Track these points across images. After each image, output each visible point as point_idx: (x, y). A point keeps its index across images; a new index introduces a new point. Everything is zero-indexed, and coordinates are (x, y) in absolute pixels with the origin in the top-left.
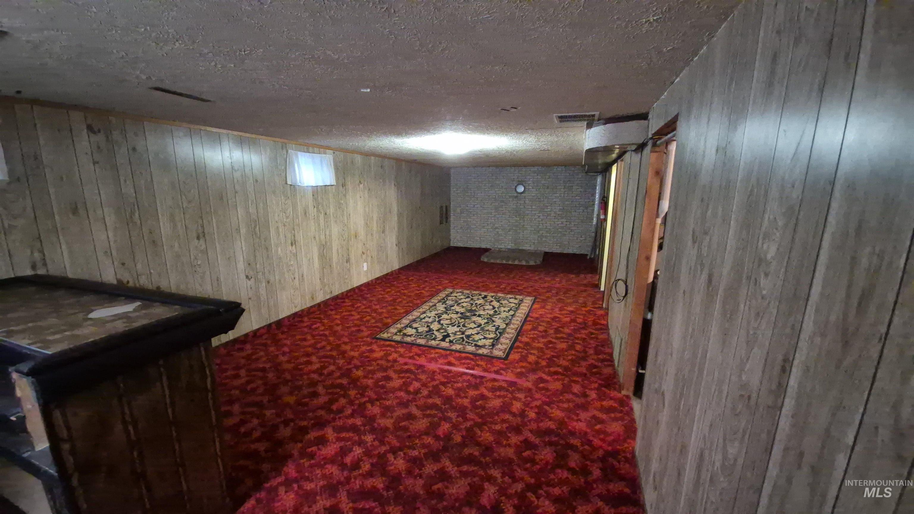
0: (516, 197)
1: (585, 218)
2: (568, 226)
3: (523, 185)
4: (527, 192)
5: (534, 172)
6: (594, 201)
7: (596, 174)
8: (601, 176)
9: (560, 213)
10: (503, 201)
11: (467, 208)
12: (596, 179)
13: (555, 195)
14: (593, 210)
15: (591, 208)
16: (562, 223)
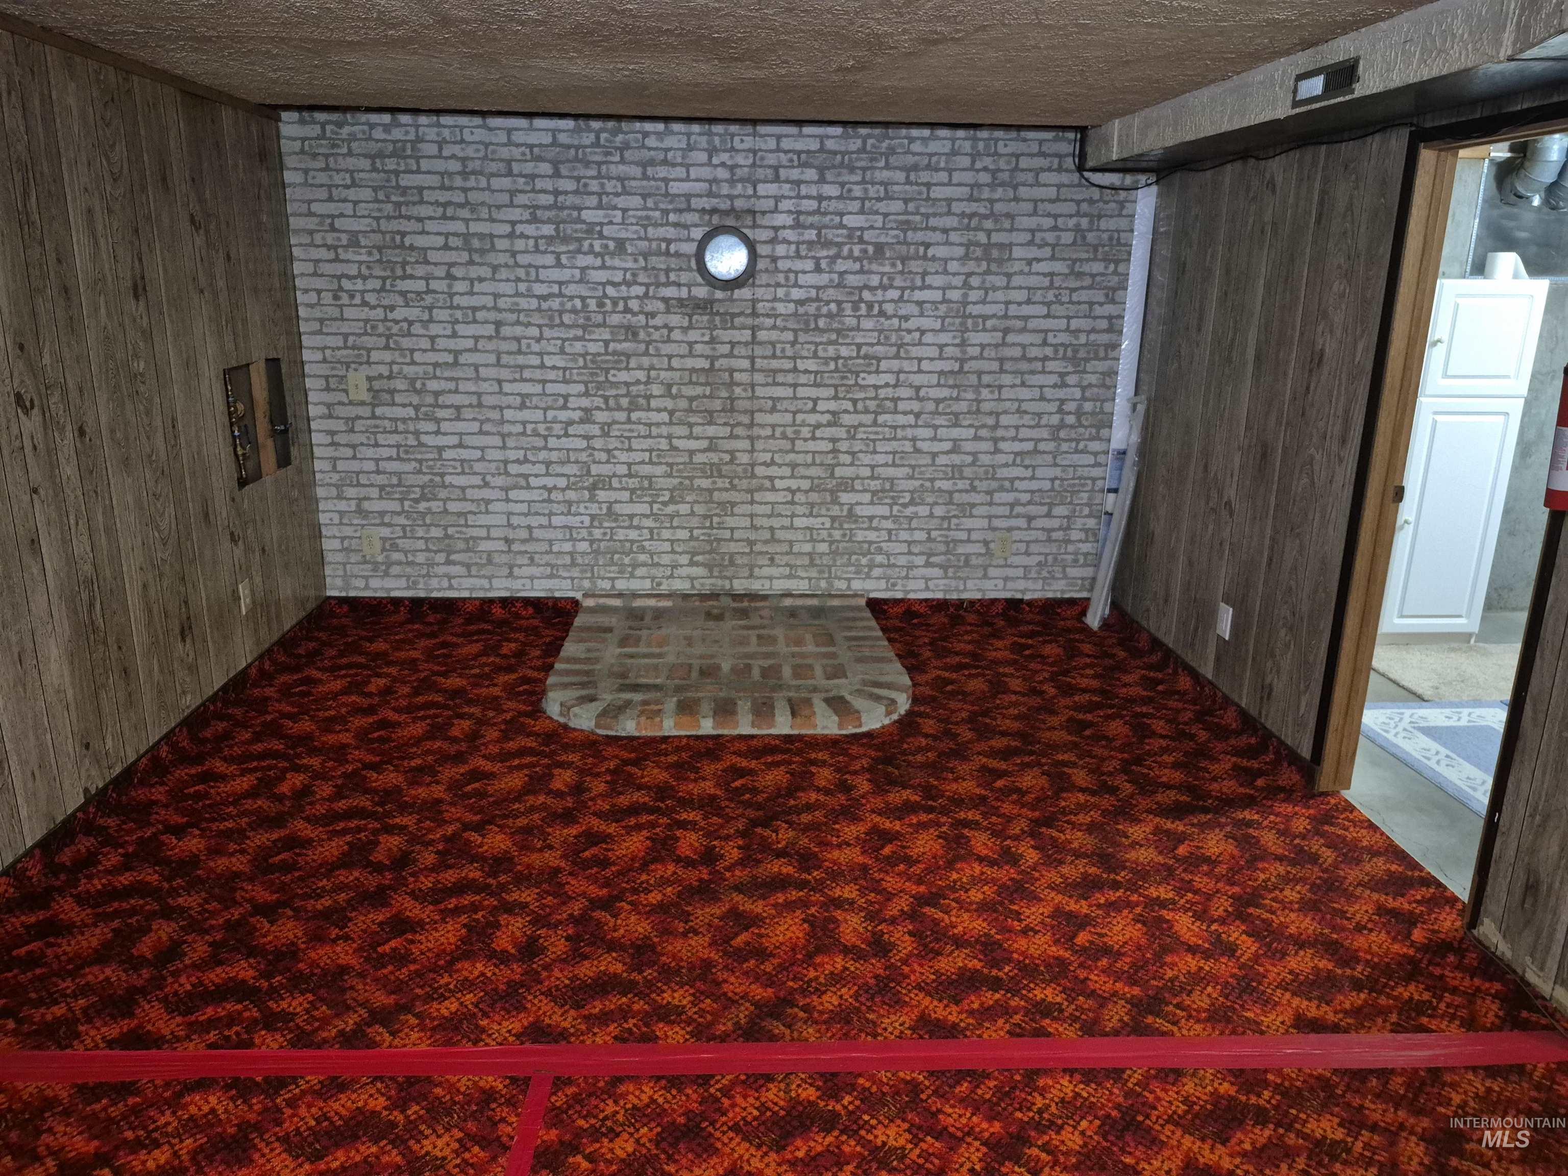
0: (704, 306)
1: (1071, 420)
2: (985, 459)
3: (735, 231)
4: (762, 279)
5: (803, 160)
6: (1114, 326)
7: (1129, 179)
8: (1154, 189)
9: (945, 393)
10: (631, 332)
11: (409, 370)
12: (1124, 211)
13: (918, 295)
14: (1113, 373)
15: (1102, 366)
16: (955, 450)
